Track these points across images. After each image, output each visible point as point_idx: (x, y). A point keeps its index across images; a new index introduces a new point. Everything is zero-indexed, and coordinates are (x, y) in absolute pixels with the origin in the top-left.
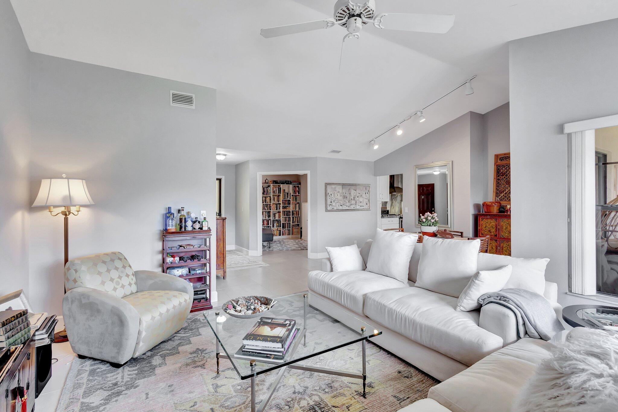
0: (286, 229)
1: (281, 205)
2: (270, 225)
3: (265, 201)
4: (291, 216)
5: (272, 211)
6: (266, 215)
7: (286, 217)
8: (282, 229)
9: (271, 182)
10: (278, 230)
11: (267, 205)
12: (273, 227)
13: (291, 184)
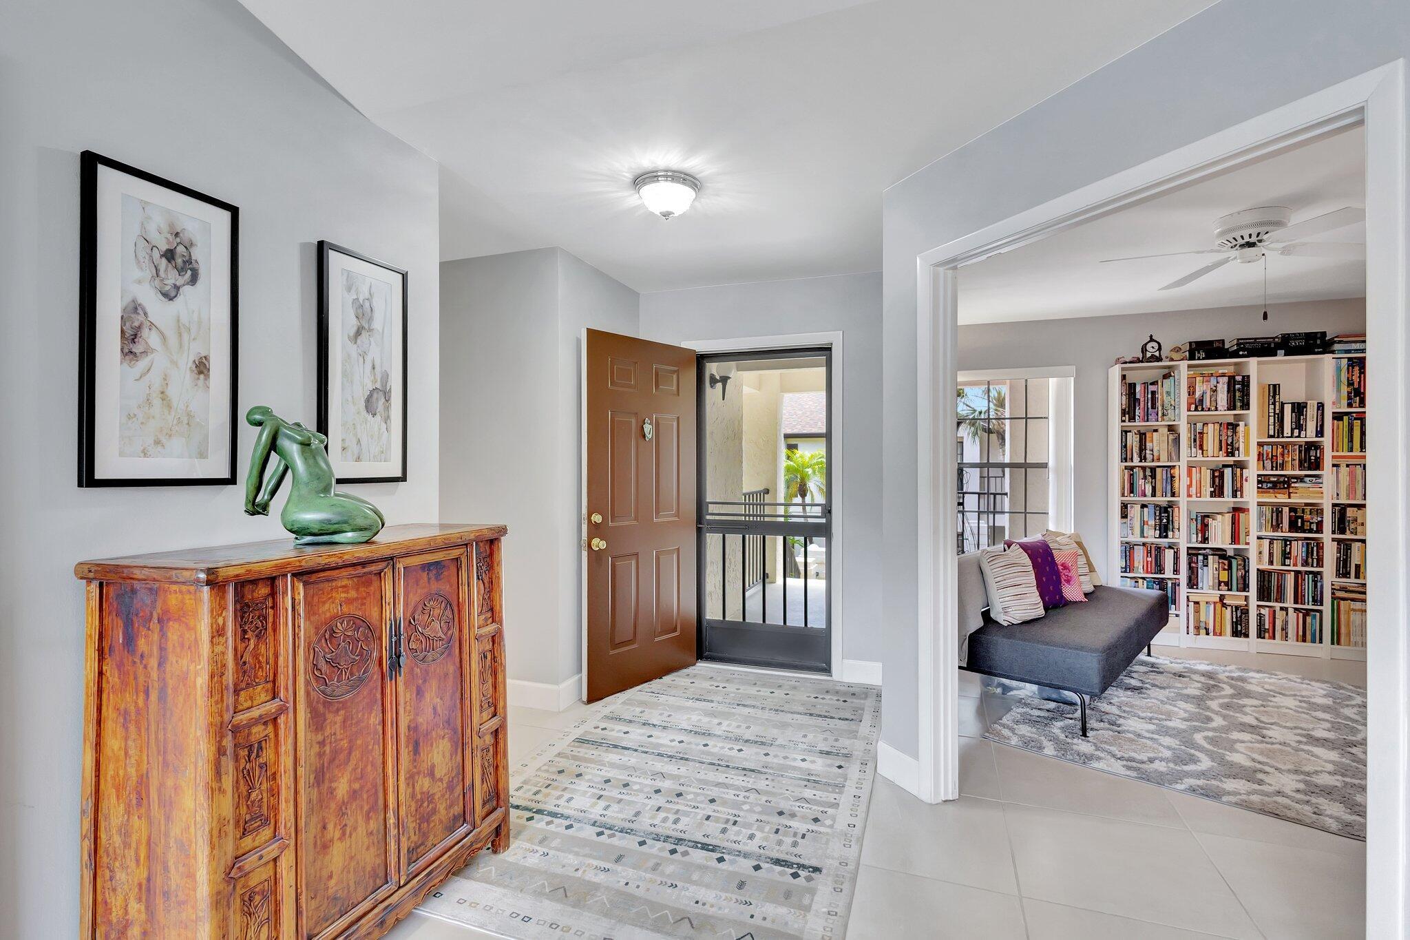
0: (1289, 603)
1: (1252, 472)
2: (1168, 573)
3: (1142, 448)
4: (1327, 536)
5: (1182, 500)
6: (1143, 523)
7: (1286, 542)
8: (1254, 602)
9: (1177, 350)
10: (1224, 605)
11: (1153, 470)
12: (1193, 583)
13: (1333, 352)
